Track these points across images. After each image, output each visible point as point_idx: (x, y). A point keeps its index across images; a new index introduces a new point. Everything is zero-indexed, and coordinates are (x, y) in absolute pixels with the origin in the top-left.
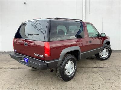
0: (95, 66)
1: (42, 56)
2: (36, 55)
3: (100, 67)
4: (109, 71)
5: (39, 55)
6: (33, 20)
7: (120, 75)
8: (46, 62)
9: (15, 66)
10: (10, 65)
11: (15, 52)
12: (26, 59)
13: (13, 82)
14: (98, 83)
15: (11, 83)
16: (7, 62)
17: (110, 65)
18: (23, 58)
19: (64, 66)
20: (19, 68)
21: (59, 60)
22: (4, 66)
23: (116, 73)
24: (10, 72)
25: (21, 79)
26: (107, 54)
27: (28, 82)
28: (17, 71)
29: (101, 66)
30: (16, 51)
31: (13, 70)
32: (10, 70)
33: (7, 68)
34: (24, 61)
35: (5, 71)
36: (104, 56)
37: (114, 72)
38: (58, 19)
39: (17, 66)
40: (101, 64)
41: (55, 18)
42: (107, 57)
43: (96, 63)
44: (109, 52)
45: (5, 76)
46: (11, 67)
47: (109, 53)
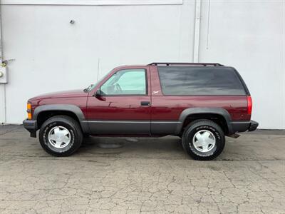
7: (264, 173)
37: (254, 168)
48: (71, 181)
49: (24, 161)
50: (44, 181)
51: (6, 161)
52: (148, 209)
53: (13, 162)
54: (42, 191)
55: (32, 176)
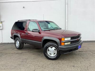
3: (80, 52)
4: (86, 54)
7: (94, 55)
13: (21, 61)
16: (13, 49)
17: (87, 50)
22: (11, 52)
23: (91, 55)
25: (26, 59)
35: (13, 55)
37: (90, 54)
46: (16, 52)
48: (28, 61)
49: (10, 55)
50: (18, 62)
51: (4, 55)
52: (56, 70)
53: (7, 55)
54: (18, 65)
55: (14, 60)
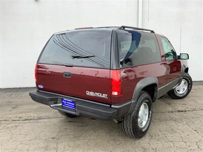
0: (170, 109)
1: (104, 96)
2: (92, 94)
3: (179, 111)
4: (199, 117)
5: (98, 95)
6: (76, 29)
8: (112, 106)
9: (31, 114)
10: (21, 113)
11: (40, 89)
12: (66, 101)
13: (42, 145)
14: (192, 139)
15: (40, 148)
16: (13, 108)
17: (194, 107)
18: (59, 100)
19: (138, 112)
20: (40, 118)
21: (132, 102)
22: (11, 116)
24: (27, 126)
25: (54, 138)
26: (186, 88)
27: (72, 144)
28: (39, 124)
29: (180, 109)
30: (41, 87)
31: (31, 122)
32: (25, 123)
33: (17, 119)
34: (61, 104)
35: (17, 125)
36: (181, 92)
38: (124, 27)
39: (36, 115)
40: (178, 105)
41: (120, 26)
42: (185, 93)
43: (170, 104)
44: (188, 85)
45: (20, 134)
46: (24, 116)
47: (188, 87)
